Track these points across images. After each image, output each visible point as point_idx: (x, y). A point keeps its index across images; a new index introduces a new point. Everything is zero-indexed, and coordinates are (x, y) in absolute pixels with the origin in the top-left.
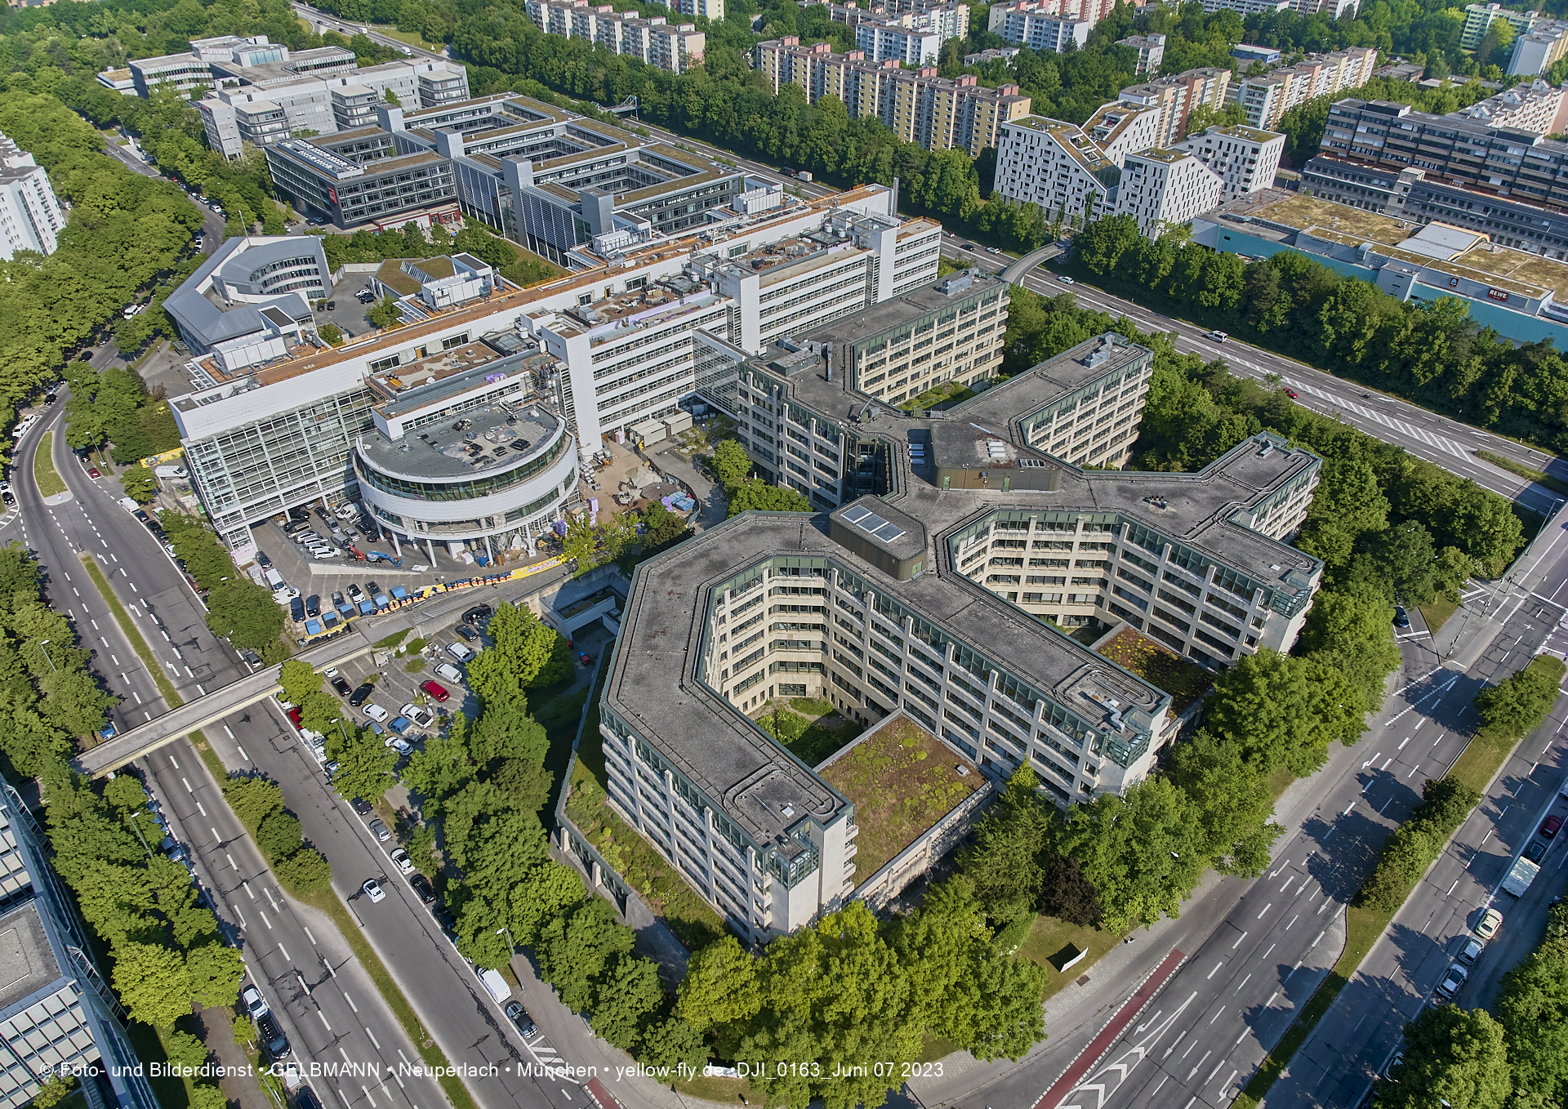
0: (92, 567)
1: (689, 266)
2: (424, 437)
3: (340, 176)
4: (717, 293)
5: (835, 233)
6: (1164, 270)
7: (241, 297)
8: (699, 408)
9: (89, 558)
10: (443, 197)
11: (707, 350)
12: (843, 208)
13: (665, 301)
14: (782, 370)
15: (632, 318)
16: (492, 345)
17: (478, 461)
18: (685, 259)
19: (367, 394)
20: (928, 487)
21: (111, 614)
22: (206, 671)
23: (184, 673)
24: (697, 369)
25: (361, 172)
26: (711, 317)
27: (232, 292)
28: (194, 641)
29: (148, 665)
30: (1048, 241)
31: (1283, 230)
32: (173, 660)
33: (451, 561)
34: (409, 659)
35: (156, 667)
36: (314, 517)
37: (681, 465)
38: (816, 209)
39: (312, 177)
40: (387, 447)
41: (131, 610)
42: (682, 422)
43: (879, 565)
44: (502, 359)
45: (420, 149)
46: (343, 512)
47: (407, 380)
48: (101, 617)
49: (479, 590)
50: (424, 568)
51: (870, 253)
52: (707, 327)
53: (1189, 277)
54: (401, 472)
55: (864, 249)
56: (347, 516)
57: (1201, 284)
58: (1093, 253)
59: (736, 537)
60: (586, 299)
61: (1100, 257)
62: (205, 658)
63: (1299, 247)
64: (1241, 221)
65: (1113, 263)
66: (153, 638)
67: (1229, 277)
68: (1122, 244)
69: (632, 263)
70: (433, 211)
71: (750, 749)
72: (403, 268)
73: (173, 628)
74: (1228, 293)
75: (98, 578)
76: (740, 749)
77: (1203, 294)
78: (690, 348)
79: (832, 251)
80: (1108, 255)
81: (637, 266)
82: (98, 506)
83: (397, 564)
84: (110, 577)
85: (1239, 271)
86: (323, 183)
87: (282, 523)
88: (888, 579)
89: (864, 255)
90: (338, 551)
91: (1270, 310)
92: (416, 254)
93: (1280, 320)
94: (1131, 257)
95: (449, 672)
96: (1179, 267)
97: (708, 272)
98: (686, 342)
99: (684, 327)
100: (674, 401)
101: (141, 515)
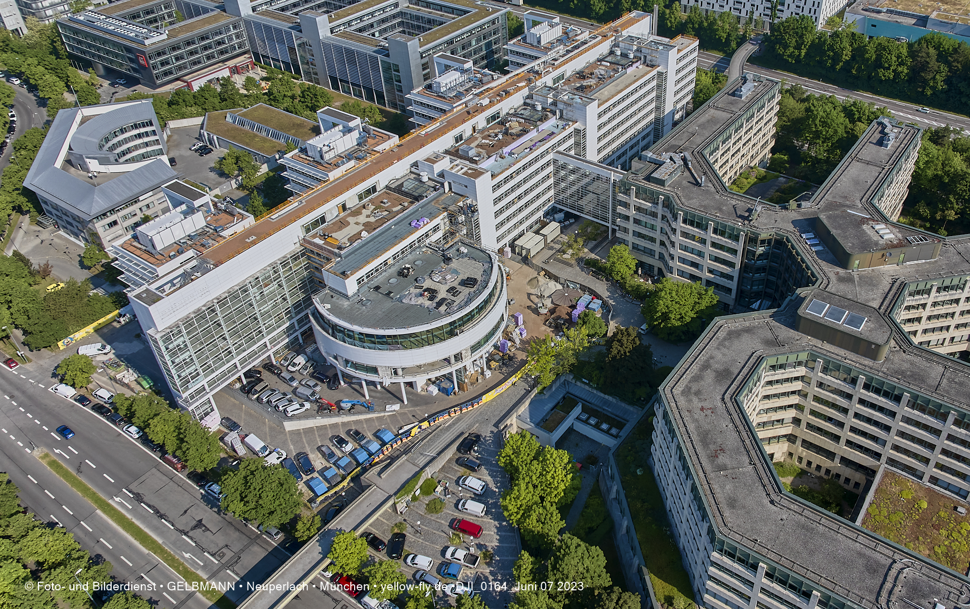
0: (53, 464)
1: (530, 97)
2: (377, 288)
3: (147, 42)
4: (561, 117)
5: (624, 55)
6: (847, 55)
7: (103, 169)
8: (561, 216)
9: (46, 455)
10: (238, 51)
11: (563, 167)
12: (625, 33)
13: (525, 132)
14: (661, 182)
15: (507, 150)
16: (399, 190)
17: (439, 304)
18: (525, 92)
19: (303, 255)
20: (841, 271)
21: (99, 512)
22: (229, 554)
23: (205, 560)
24: (556, 184)
25: (164, 37)
26: (564, 140)
27: (94, 165)
28: (199, 524)
29: (166, 560)
30: (742, 40)
31: (912, 16)
32: (186, 548)
33: (417, 395)
34: (426, 500)
35: (173, 559)
36: (266, 374)
37: (569, 269)
38: (605, 37)
39: (115, 44)
40: (346, 304)
41: (115, 502)
42: (553, 229)
43: (855, 350)
44: (417, 204)
45: (206, 11)
46: (294, 365)
47: (341, 236)
48: (90, 517)
49: (459, 419)
50: (397, 407)
51: (659, 69)
52: (561, 149)
53: (868, 59)
54: (374, 326)
55: (652, 66)
56: (297, 368)
57: (878, 64)
58: (786, 47)
59: (721, 344)
60: (459, 139)
61: (792, 49)
62: (220, 540)
63: (930, 28)
64: (879, 12)
65: (803, 52)
66: (155, 529)
67: (898, 57)
68: (809, 38)
69: (486, 102)
70: (231, 63)
71: (868, 552)
72: (229, 119)
73: (171, 515)
74: (900, 69)
75: (66, 475)
76: (861, 555)
77: (881, 72)
78: (551, 169)
79: (630, 70)
80: (798, 47)
81: (492, 103)
82: (31, 398)
83: (369, 408)
84: (79, 471)
85: (904, 51)
86: (129, 50)
87: (238, 385)
88: (867, 362)
89: (655, 72)
90: (307, 405)
91: (934, 78)
92: (235, 105)
93: (941, 86)
94: (819, 46)
95: (475, 508)
96: (859, 52)
97: (550, 101)
98: (548, 164)
99: (547, 152)
100: (541, 213)
101: (82, 400)
